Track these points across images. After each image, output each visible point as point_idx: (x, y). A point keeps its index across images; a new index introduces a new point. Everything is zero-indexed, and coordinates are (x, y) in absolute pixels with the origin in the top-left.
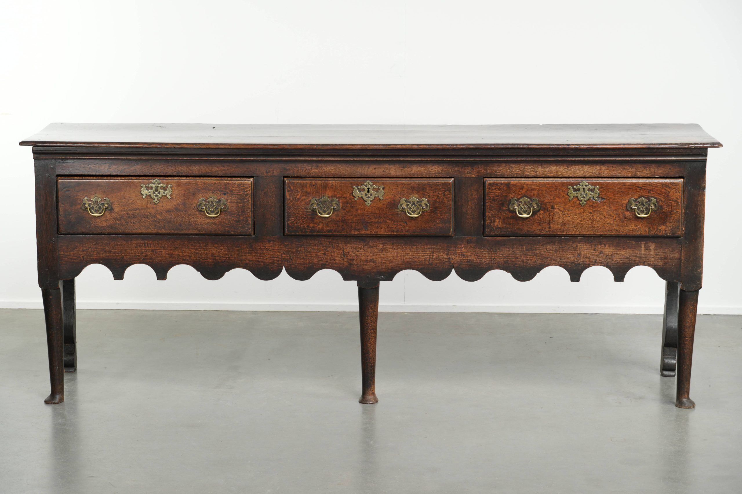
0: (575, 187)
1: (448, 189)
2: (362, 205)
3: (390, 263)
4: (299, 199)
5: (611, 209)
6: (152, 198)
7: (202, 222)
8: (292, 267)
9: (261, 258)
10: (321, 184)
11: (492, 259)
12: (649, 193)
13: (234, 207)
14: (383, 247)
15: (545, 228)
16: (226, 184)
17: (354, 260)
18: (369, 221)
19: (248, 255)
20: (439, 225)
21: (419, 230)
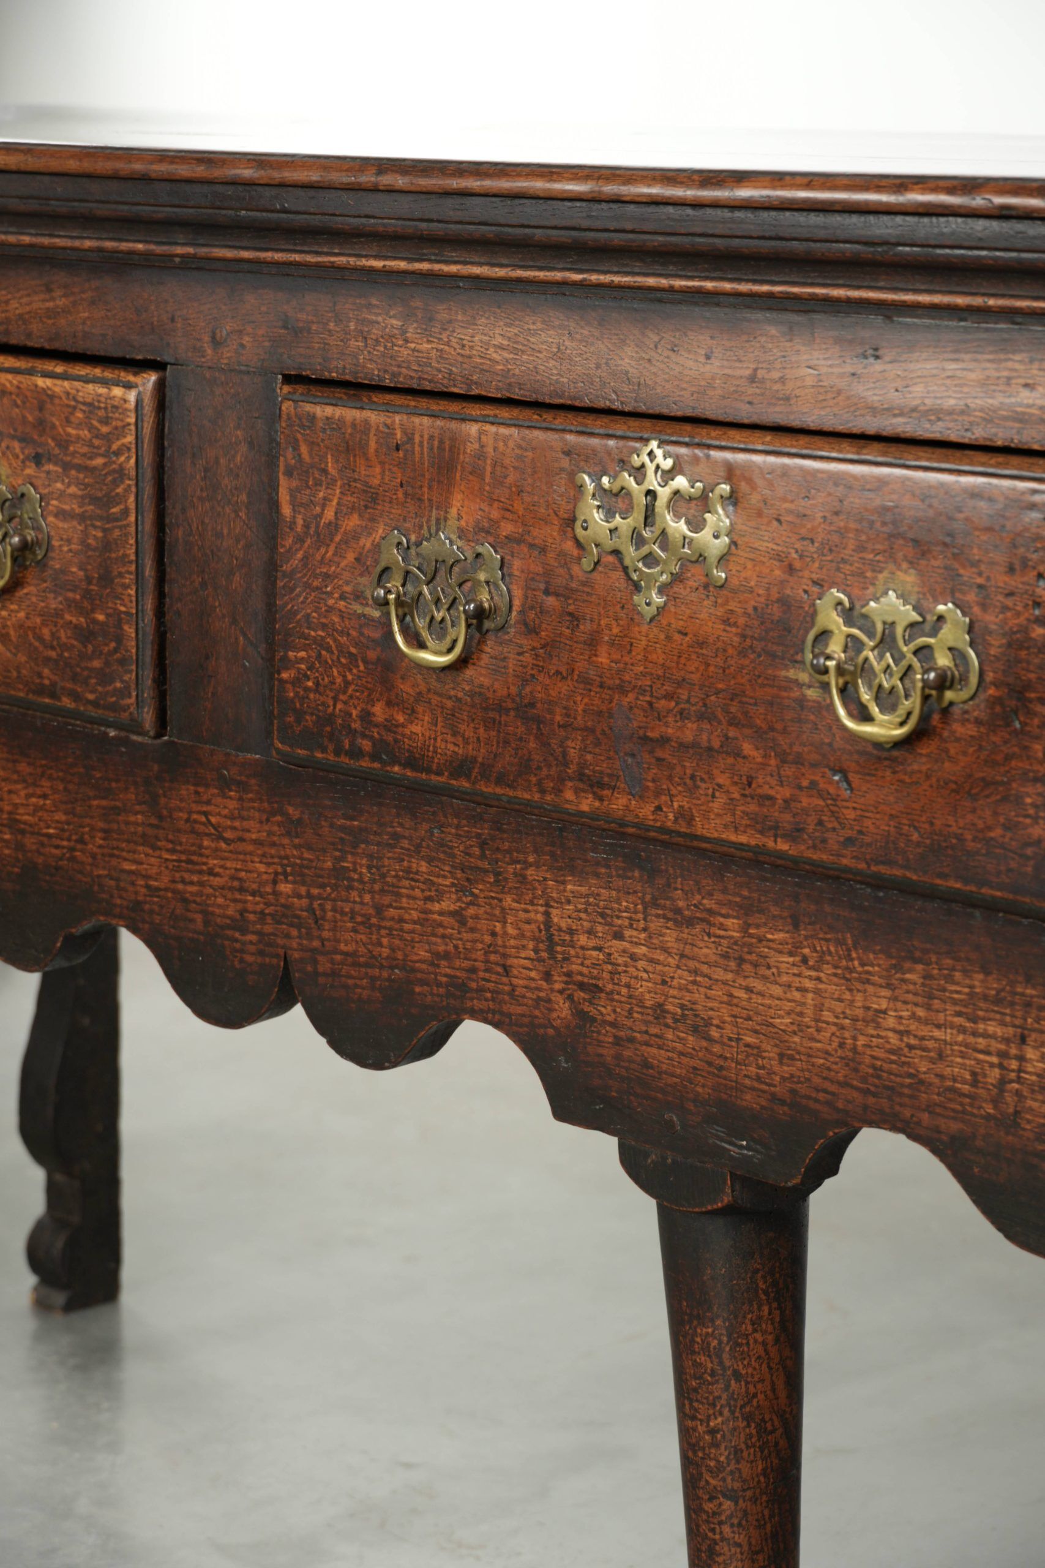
2: (617, 608)
3: (785, 1057)
4: (333, 526)
8: (321, 969)
9: (193, 883)
10: (431, 438)
13: (73, 547)
14: (745, 929)
16: (44, 398)
17: (601, 990)
18: (649, 734)
21: (918, 844)
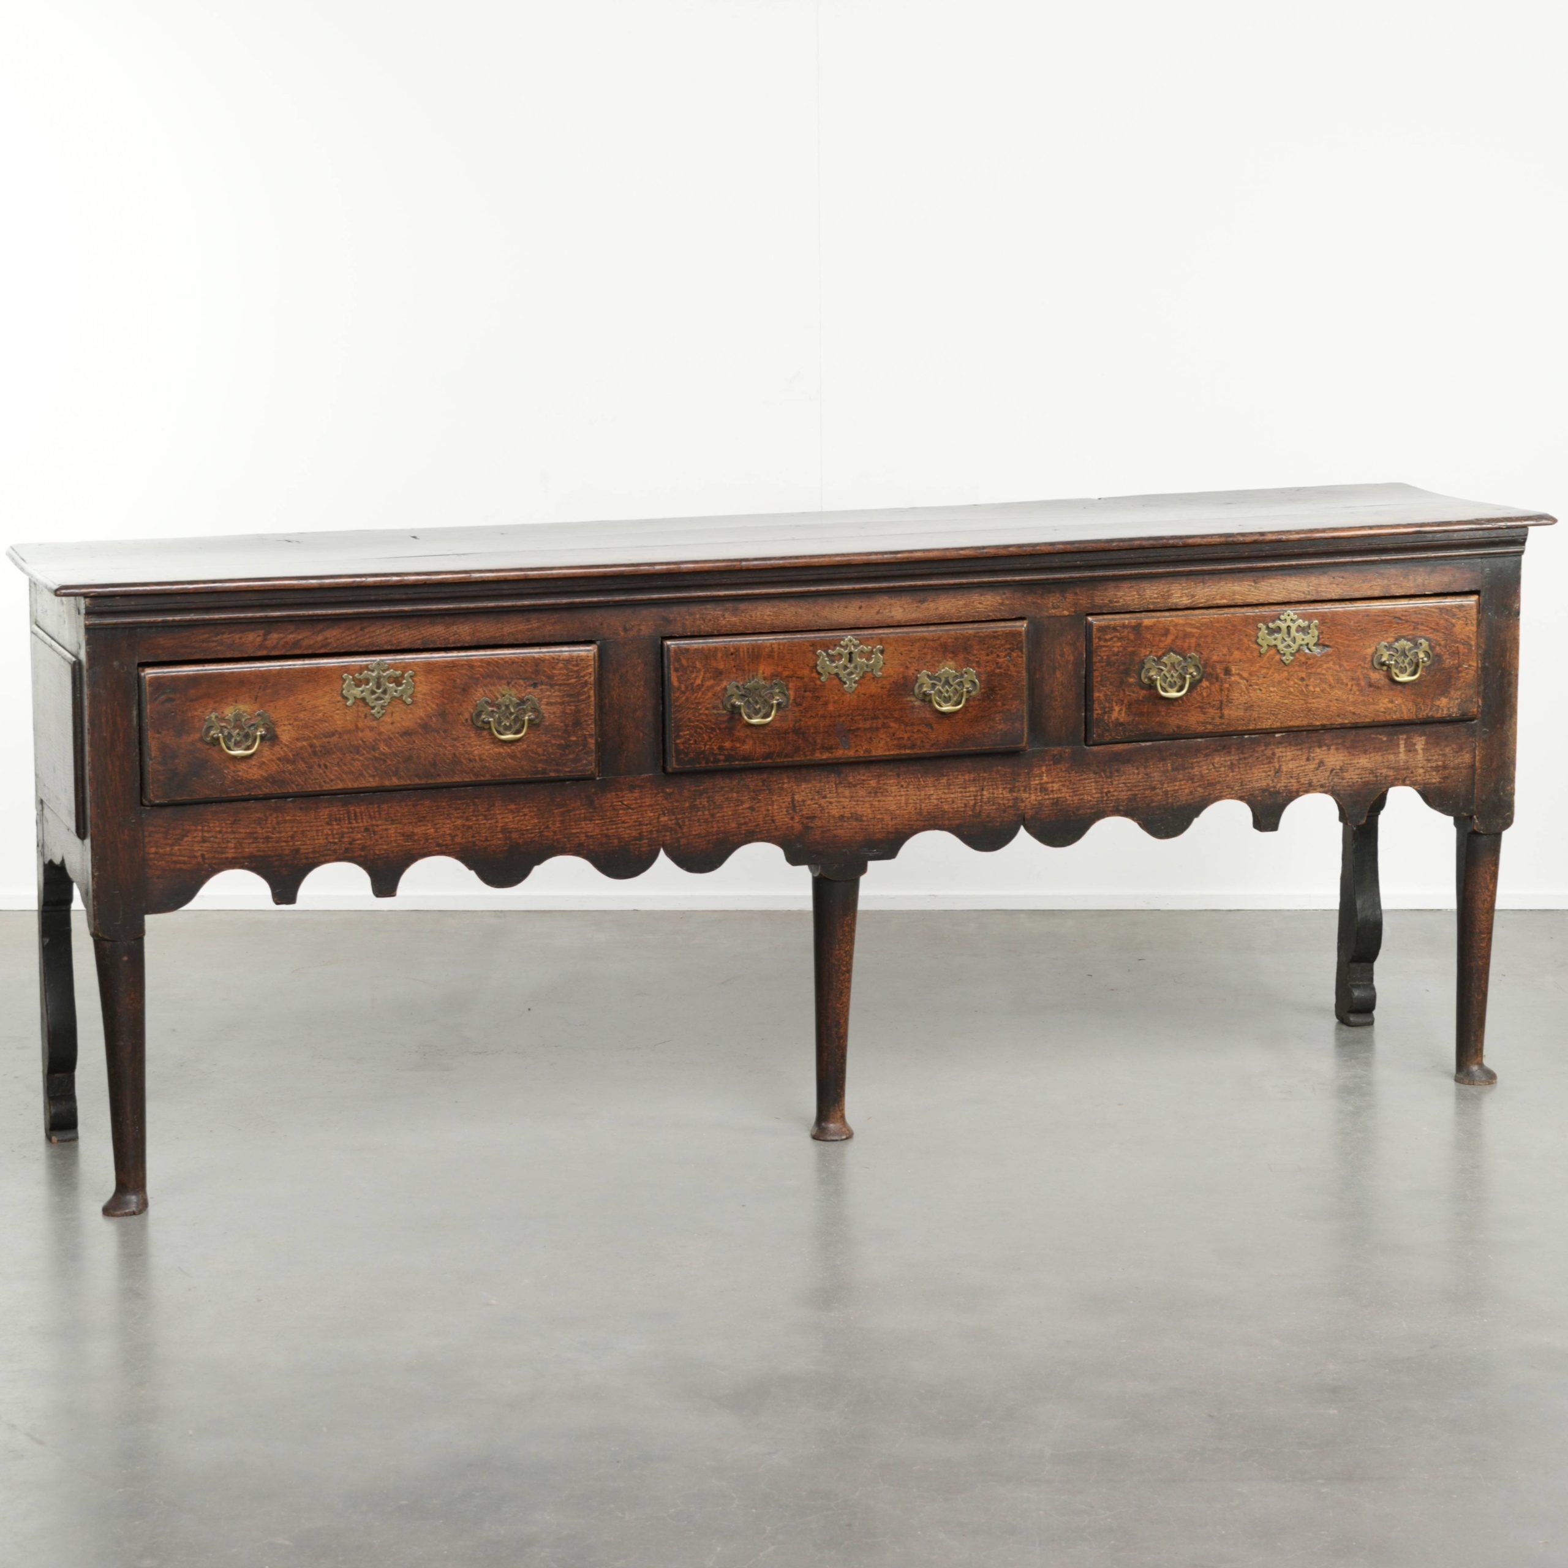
0: (1271, 625)
1: (1017, 645)
2: (837, 691)
3: (892, 819)
4: (700, 686)
5: (1342, 668)
6: (367, 704)
7: (484, 754)
8: (682, 843)
9: (612, 829)
10: (748, 649)
11: (1104, 795)
12: (1414, 629)
13: (557, 715)
14: (878, 782)
15: (1213, 719)
16: (537, 662)
17: (815, 817)
18: (852, 728)
19: (583, 823)
20: (1000, 727)
21: (958, 740)
